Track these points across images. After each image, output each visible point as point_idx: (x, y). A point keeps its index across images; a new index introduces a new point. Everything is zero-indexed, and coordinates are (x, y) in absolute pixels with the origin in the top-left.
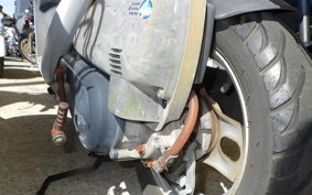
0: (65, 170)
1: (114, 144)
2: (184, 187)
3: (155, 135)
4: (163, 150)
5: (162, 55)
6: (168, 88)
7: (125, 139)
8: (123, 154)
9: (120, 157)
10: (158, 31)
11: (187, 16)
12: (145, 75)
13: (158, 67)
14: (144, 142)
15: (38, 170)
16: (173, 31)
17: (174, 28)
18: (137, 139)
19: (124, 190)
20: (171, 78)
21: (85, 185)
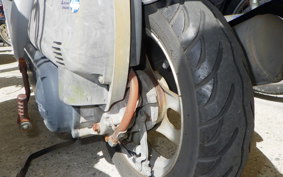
0: (47, 146)
1: (73, 125)
2: (140, 155)
3: (105, 115)
4: (113, 128)
5: (95, 45)
6: (106, 74)
7: (82, 120)
8: (84, 132)
9: (80, 135)
10: (87, 24)
11: (112, 7)
12: (83, 65)
13: (93, 57)
14: (98, 121)
15: (23, 148)
16: (100, 23)
17: (101, 20)
18: (93, 119)
19: (101, 157)
20: (106, 65)
21: (66, 157)
